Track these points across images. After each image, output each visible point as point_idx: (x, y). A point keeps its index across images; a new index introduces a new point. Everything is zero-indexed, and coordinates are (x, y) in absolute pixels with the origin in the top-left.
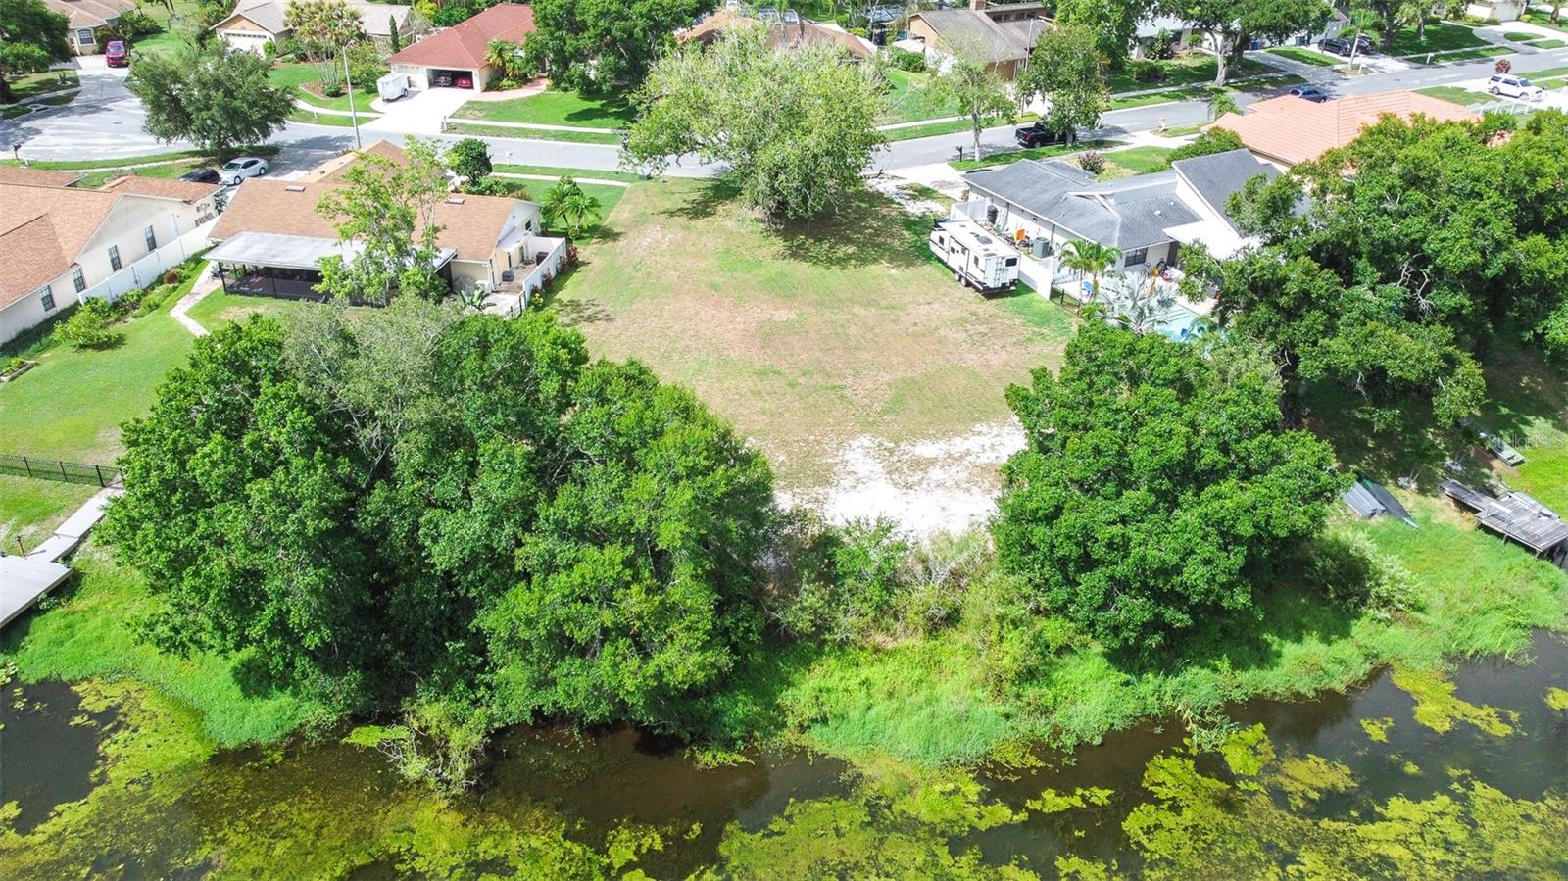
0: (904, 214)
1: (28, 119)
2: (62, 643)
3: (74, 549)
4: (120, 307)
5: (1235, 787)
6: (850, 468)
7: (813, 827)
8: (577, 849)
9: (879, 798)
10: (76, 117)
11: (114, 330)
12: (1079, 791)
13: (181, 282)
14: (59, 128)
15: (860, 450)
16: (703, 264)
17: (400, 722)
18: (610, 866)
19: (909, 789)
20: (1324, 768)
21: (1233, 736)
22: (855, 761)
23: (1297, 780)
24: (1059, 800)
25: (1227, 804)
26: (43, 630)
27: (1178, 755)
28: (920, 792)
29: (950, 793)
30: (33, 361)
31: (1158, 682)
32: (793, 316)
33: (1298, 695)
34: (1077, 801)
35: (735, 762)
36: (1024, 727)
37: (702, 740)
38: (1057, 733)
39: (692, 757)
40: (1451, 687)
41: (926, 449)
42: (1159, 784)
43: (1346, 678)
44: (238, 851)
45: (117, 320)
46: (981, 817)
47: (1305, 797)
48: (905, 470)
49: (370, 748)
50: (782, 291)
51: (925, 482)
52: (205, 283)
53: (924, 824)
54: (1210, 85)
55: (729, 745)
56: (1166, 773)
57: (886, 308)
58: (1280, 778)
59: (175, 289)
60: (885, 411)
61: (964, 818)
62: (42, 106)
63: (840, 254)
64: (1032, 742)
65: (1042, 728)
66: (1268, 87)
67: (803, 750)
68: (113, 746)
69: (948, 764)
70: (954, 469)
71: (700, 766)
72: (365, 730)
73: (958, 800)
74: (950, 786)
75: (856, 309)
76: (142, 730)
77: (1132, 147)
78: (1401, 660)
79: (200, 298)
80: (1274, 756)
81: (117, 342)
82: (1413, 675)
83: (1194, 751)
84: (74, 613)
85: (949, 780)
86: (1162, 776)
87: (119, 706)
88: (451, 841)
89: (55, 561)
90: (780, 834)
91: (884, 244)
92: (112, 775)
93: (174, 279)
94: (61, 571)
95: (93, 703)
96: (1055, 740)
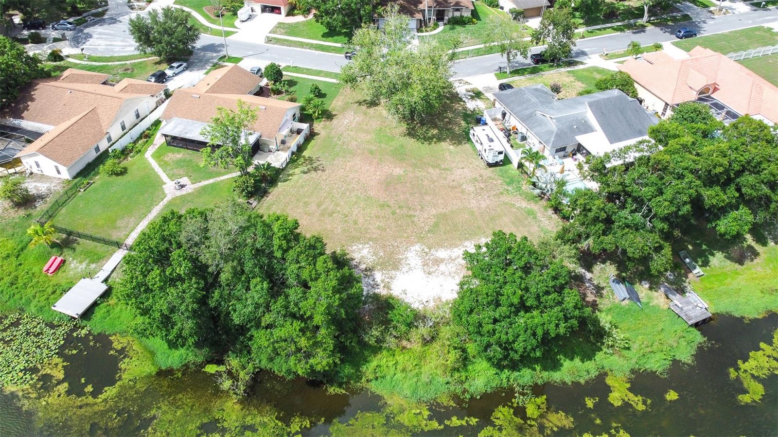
0: (465, 109)
1: (87, 27)
2: (105, 318)
3: (109, 276)
4: (125, 152)
5: (526, 423)
6: (408, 262)
7: (364, 424)
8: (280, 424)
9: (391, 414)
10: (106, 26)
11: (122, 165)
12: (466, 418)
13: (150, 137)
14: (100, 34)
15: (414, 252)
16: (369, 137)
17: (223, 364)
18: (290, 432)
19: (402, 411)
20: (563, 418)
21: (533, 400)
22: (386, 397)
23: (551, 422)
24: (458, 421)
25: (520, 429)
26: (99, 313)
27: (509, 406)
28: (406, 413)
29: (417, 414)
30: (92, 181)
31: (508, 374)
32: (402, 172)
33: (564, 383)
34: (464, 423)
35: (341, 393)
36: (452, 388)
37: (331, 382)
38: (465, 391)
39: (326, 389)
40: (628, 385)
41: (442, 254)
42: (497, 419)
43: (587, 378)
44: (165, 413)
45: (124, 159)
46: (426, 426)
47: (552, 430)
48: (430, 265)
49: (212, 374)
50: (399, 155)
51: (437, 272)
52: (159, 140)
53: (405, 426)
54: (640, 22)
55: (340, 385)
56: (502, 414)
57: (443, 169)
58: (545, 421)
59: (147, 141)
60: (429, 231)
61: (420, 425)
62: (93, 18)
63: (430, 135)
64: (454, 394)
65: (459, 390)
66: (670, 23)
67: (367, 389)
68: (124, 365)
69: (419, 402)
70: (451, 265)
71: (328, 393)
72: (211, 366)
73: (420, 417)
74: (418, 411)
75: (431, 170)
76: (133, 359)
77: (586, 66)
78: (612, 371)
79: (157, 147)
80: (546, 410)
81: (123, 172)
82: (615, 378)
83: (515, 405)
84: (109, 305)
85: (418, 409)
86: (500, 415)
87: (126, 347)
88: (237, 416)
89: (102, 282)
90: (352, 425)
91: (451, 129)
92: (123, 377)
93: (146, 136)
94: (104, 287)
95: (117, 346)
96: (463, 395)
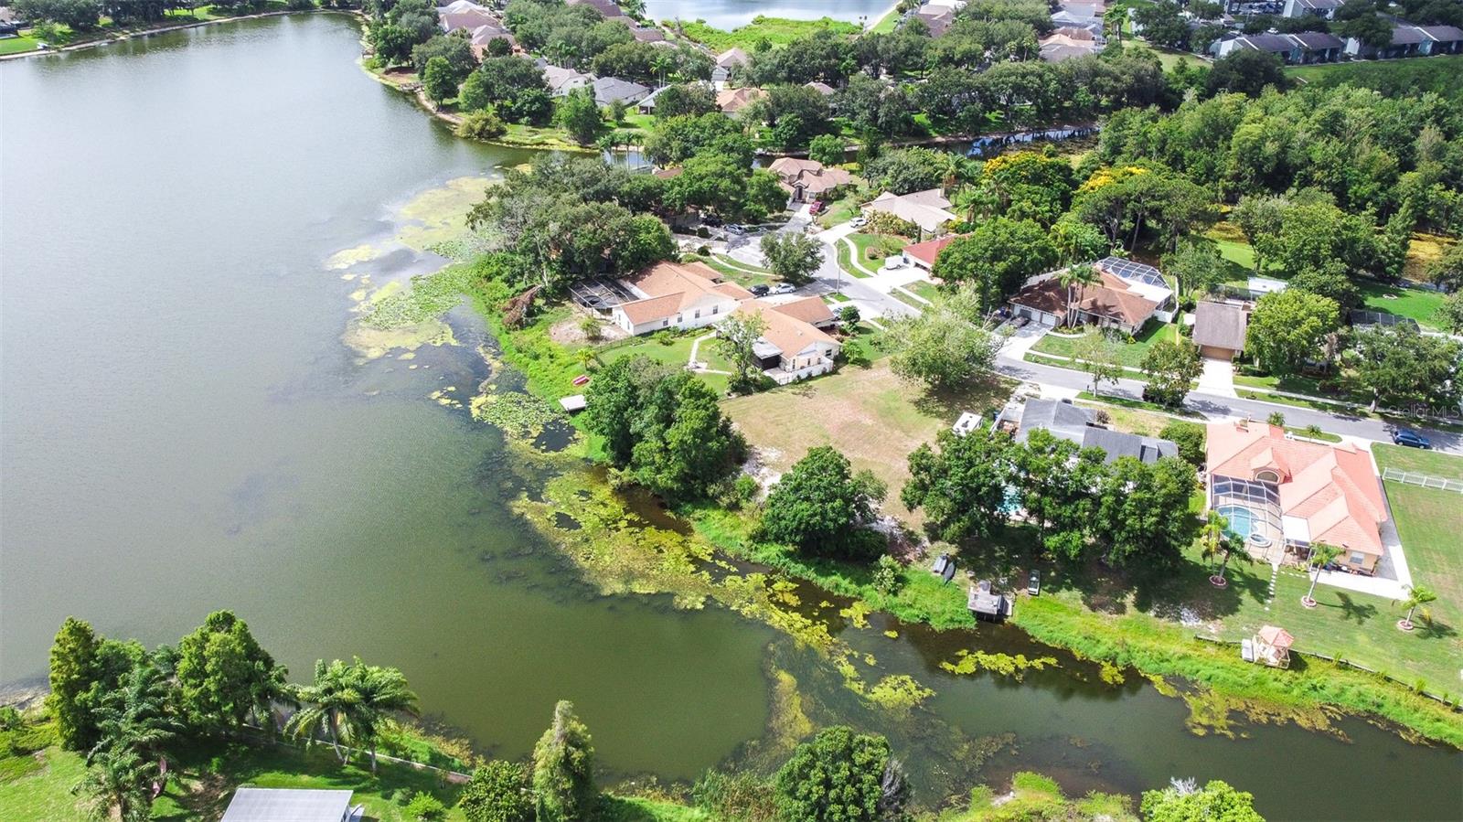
1: (752, 235)
2: (580, 419)
4: (683, 333)
5: (766, 588)
7: (669, 536)
8: (622, 511)
9: (689, 540)
11: (674, 340)
12: (731, 566)
13: (710, 330)
18: (623, 517)
19: (697, 543)
20: (795, 600)
21: (786, 582)
22: (695, 531)
23: (783, 596)
24: (724, 564)
30: (644, 342)
31: (788, 562)
32: (871, 424)
33: (821, 588)
35: (672, 516)
36: (740, 549)
37: (671, 508)
38: (747, 554)
39: (665, 511)
40: (867, 613)
44: (569, 476)
45: (678, 337)
46: (703, 556)
49: (610, 472)
50: (886, 412)
59: (705, 332)
61: (699, 554)
62: (764, 230)
63: (936, 409)
64: (739, 552)
65: (744, 552)
66: (1415, 425)
67: (688, 522)
68: (571, 446)
69: (712, 544)
72: (613, 468)
73: (704, 551)
74: (706, 548)
76: (578, 446)
78: (866, 600)
79: (708, 337)
80: (788, 590)
81: (672, 344)
82: (862, 605)
83: (771, 578)
86: (754, 576)
87: (579, 439)
88: (603, 496)
90: (661, 532)
92: (565, 451)
93: (707, 328)
